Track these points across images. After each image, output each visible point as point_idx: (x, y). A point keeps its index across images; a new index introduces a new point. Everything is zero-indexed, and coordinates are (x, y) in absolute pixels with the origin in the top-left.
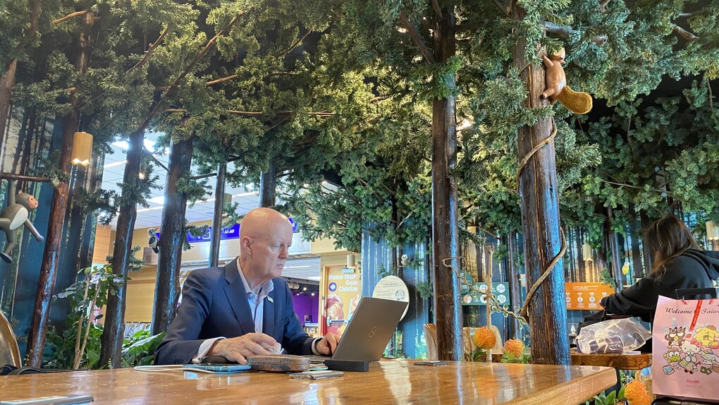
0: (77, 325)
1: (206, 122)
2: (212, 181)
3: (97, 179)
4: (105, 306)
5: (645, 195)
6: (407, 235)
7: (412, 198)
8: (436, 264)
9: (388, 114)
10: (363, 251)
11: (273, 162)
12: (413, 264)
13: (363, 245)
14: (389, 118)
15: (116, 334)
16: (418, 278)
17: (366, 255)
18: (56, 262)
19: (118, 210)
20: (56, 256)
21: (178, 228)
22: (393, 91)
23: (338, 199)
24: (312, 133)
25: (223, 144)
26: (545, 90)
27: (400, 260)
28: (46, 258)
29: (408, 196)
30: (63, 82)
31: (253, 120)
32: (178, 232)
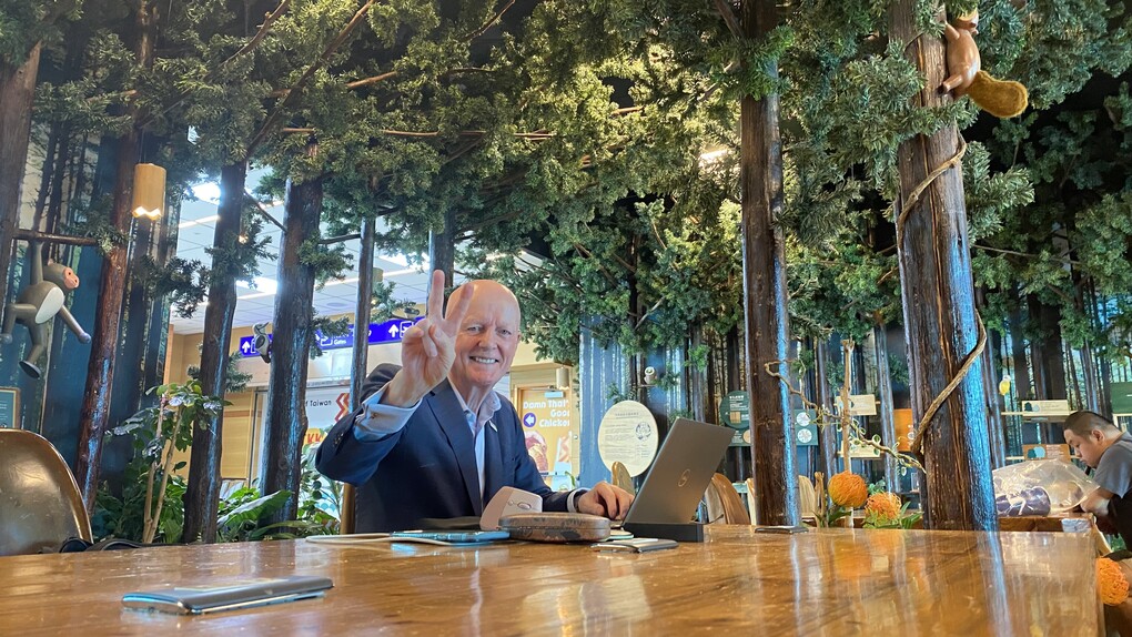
0: (146, 479)
1: (347, 148)
2: (353, 247)
3: (169, 243)
4: (189, 448)
5: (1042, 267)
6: (654, 336)
7: (661, 276)
8: (753, 371)
9: (642, 135)
10: (582, 361)
11: (449, 216)
12: (663, 381)
13: (581, 353)
14: (643, 141)
15: (208, 492)
16: (672, 405)
17: (587, 369)
18: (109, 376)
19: (207, 293)
20: (110, 367)
21: (302, 322)
22: (657, 95)
23: (540, 280)
24: (516, 168)
25: (370, 187)
26: (945, 80)
27: (643, 375)
28: (94, 369)
29: (656, 273)
30: (114, 82)
31: (422, 147)
32: (302, 328)
